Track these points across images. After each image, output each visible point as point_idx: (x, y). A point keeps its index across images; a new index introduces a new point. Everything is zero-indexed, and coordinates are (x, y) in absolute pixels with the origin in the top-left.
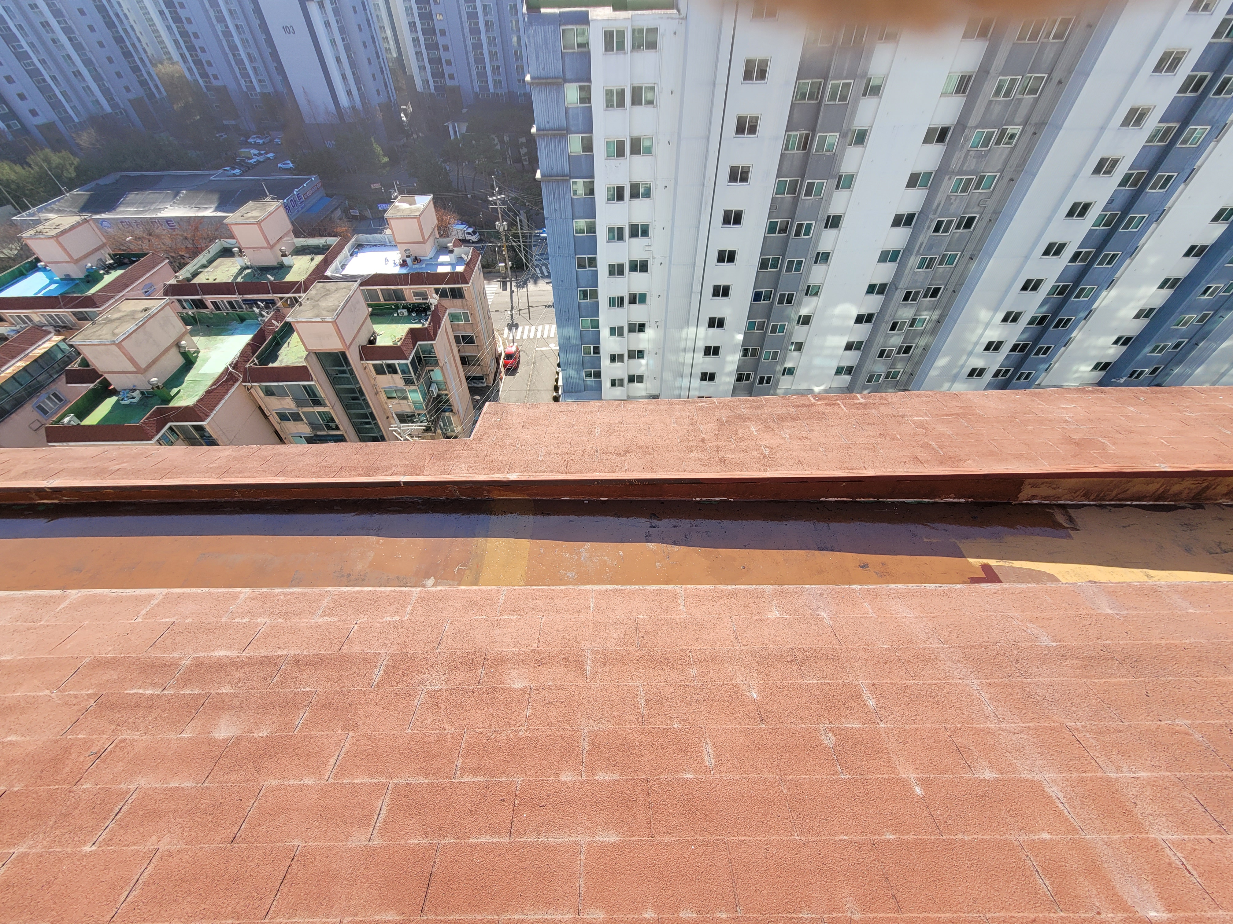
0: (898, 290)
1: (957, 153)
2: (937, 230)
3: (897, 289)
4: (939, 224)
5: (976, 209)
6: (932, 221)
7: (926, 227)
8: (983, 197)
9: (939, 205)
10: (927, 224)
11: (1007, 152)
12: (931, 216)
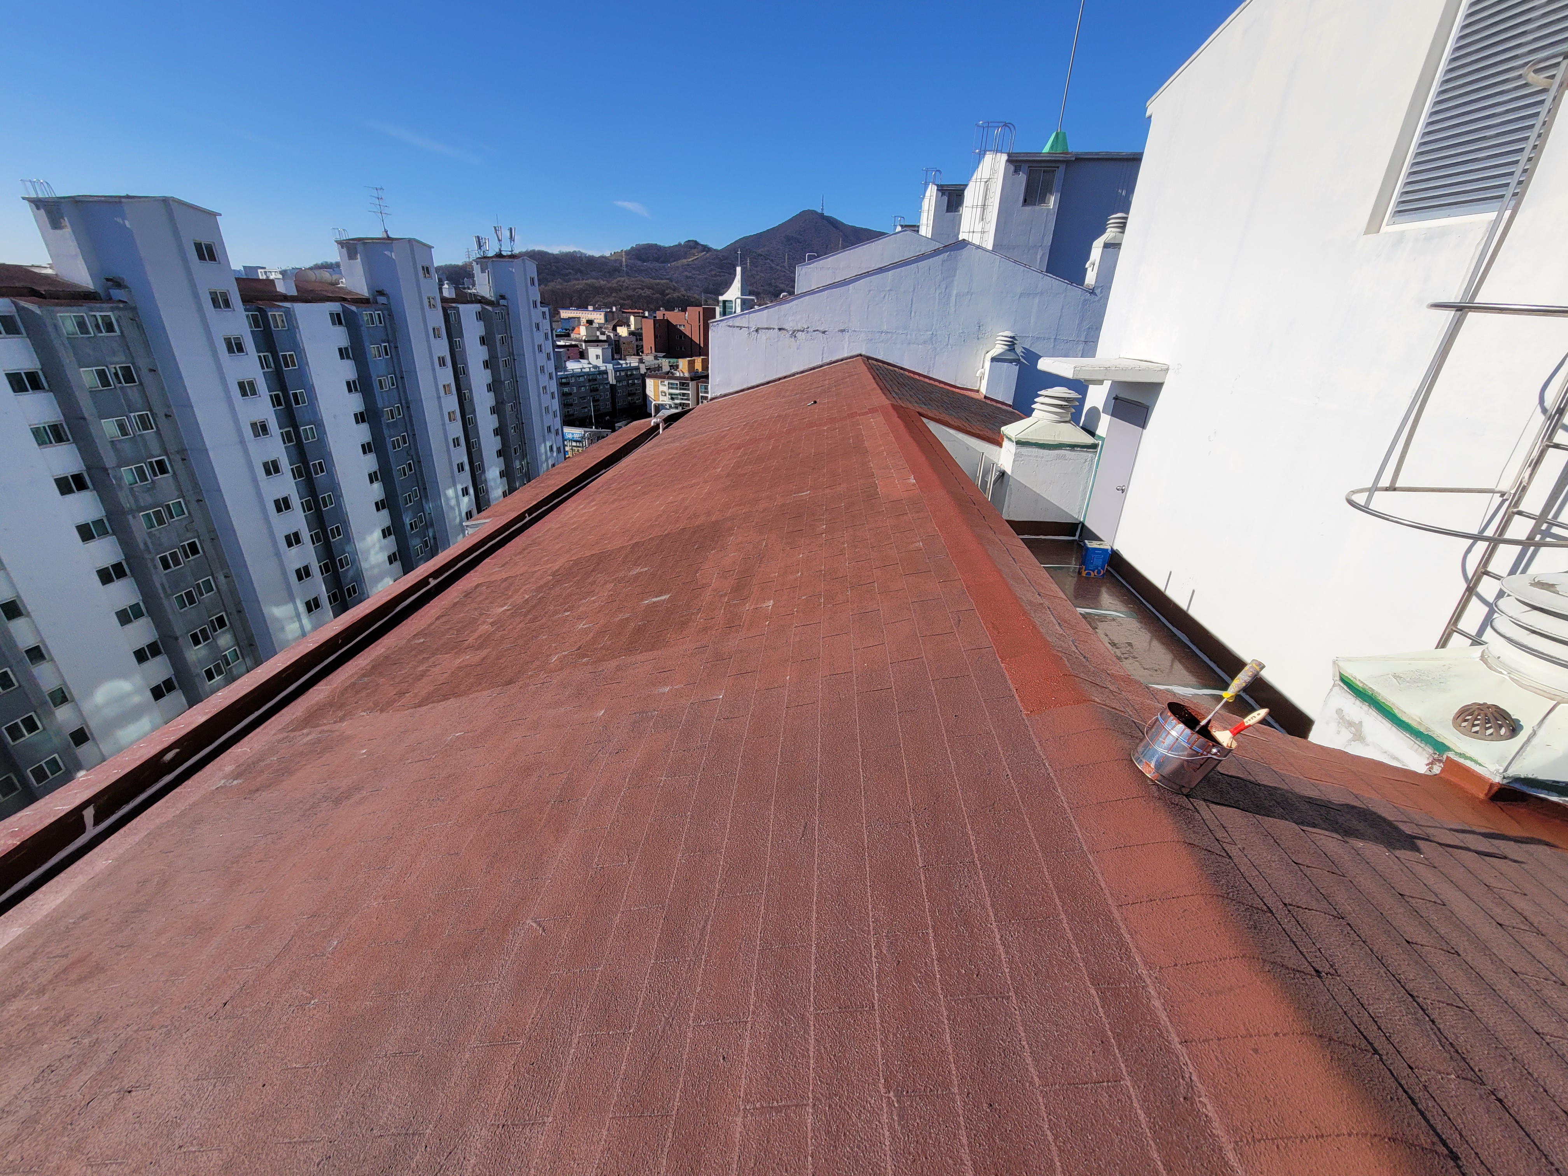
0: (180, 639)
1: (119, 493)
2: (166, 566)
3: (176, 638)
4: (164, 560)
5: (189, 535)
6: (153, 560)
7: (152, 568)
8: (185, 523)
9: (145, 544)
10: (150, 564)
11: (171, 480)
12: (147, 556)
